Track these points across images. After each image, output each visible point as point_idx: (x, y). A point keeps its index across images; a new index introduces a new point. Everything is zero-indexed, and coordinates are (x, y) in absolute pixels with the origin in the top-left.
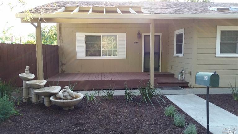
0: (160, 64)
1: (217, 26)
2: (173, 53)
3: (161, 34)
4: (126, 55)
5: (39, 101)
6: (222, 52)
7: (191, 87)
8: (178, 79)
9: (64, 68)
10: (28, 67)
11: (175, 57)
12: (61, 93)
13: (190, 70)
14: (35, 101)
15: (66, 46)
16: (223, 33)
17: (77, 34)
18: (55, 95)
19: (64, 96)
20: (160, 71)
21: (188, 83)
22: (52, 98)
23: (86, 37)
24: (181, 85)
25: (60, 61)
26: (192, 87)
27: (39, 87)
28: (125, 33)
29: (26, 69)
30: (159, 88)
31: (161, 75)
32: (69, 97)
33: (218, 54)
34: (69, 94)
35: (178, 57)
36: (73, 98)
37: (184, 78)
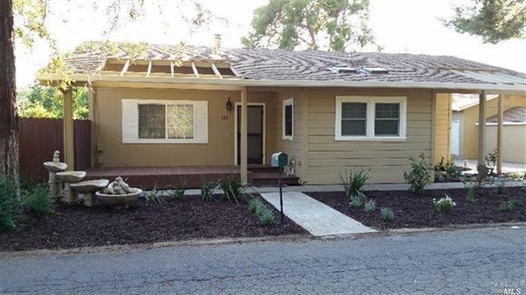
0: (264, 154)
1: (337, 97)
2: (282, 135)
3: (264, 104)
4: (207, 136)
5: (75, 201)
6: (343, 133)
7: (300, 185)
8: (286, 174)
9: (101, 158)
10: (57, 152)
11: (284, 141)
12: (110, 186)
13: (299, 160)
14: (70, 201)
15: (104, 120)
16: (344, 105)
17: (123, 101)
18: (101, 189)
19: (115, 191)
20: (264, 163)
21: (299, 178)
22: (97, 193)
23: (140, 106)
24: (289, 182)
25: (93, 147)
26: (302, 183)
27: (77, 180)
28: (207, 102)
29: (55, 155)
30: (256, 186)
31: (264, 168)
32: (122, 192)
33: (338, 136)
34: (123, 188)
35: (288, 140)
36: (128, 192)
37: (294, 171)
